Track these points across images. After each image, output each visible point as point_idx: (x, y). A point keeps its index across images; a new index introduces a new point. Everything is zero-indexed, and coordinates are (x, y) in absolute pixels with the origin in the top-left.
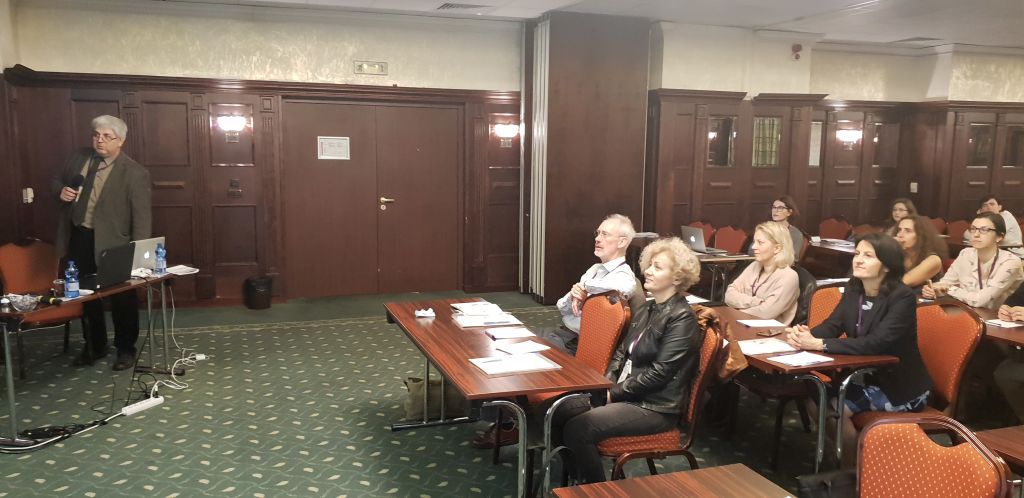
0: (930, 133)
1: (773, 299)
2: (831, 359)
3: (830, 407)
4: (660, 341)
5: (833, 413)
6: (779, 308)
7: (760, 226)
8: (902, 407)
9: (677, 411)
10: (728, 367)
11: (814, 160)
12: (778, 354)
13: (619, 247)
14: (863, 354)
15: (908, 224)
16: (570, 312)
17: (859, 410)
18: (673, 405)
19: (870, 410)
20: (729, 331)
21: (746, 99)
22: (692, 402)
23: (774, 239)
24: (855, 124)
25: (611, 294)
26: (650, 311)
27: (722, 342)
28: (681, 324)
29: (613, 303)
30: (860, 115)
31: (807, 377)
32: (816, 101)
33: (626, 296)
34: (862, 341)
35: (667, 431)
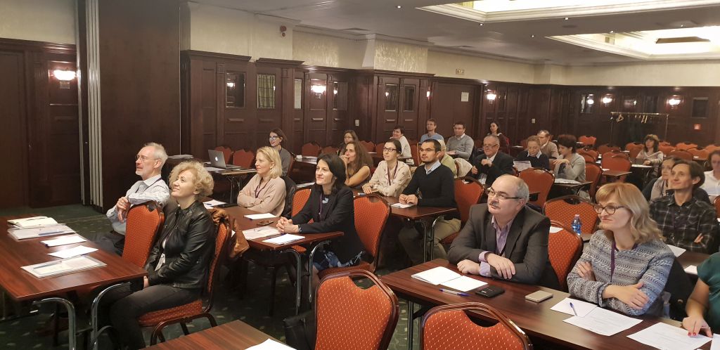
0: (365, 89)
1: (270, 199)
2: (304, 237)
3: (303, 269)
4: (185, 238)
5: (305, 273)
6: (273, 205)
7: (261, 149)
8: (347, 264)
9: (199, 286)
10: (235, 250)
11: (298, 104)
12: (269, 237)
13: (155, 167)
14: (323, 233)
15: (351, 147)
16: (117, 220)
17: (322, 268)
18: (197, 282)
19: (328, 267)
20: (236, 225)
21: (251, 61)
22: (211, 278)
23: (270, 158)
24: (322, 82)
25: (150, 204)
26: (177, 215)
27: (230, 233)
28: (200, 223)
29: (151, 210)
30: (325, 76)
31: (288, 251)
32: (297, 65)
33: (161, 205)
34: (322, 223)
35: (192, 302)
